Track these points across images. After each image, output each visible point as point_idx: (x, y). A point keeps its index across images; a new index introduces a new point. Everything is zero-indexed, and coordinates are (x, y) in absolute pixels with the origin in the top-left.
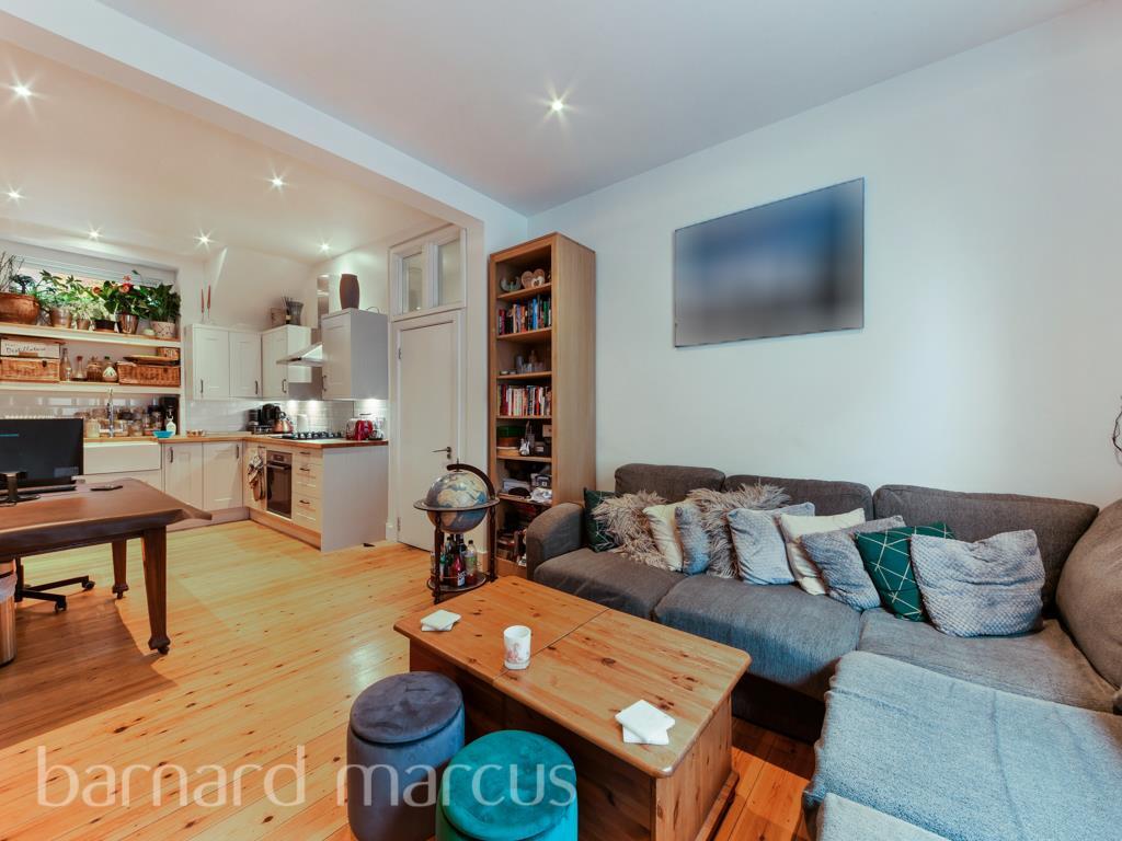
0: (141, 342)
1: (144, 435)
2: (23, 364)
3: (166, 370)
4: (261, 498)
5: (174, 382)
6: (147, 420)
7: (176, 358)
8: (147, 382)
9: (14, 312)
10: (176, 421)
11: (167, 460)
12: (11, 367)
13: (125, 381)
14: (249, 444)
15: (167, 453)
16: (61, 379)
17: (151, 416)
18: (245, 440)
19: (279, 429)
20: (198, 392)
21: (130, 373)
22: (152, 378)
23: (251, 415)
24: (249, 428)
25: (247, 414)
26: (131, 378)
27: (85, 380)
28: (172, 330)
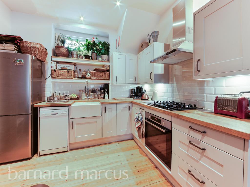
0: (98, 63)
1: (98, 99)
2: (62, 72)
3: (105, 74)
4: (143, 137)
5: (108, 78)
6: (99, 93)
7: (108, 69)
8: (99, 78)
9: (60, 53)
10: (108, 94)
11: (104, 112)
12: (59, 73)
13: (93, 78)
14: (134, 105)
15: (104, 108)
16: (74, 78)
17: (101, 91)
18: (132, 103)
19: (144, 98)
20: (115, 82)
21: (94, 75)
22: (101, 77)
23: (132, 91)
24: (131, 97)
25: (130, 91)
26: (94, 77)
27: (81, 78)
28: (107, 58)
